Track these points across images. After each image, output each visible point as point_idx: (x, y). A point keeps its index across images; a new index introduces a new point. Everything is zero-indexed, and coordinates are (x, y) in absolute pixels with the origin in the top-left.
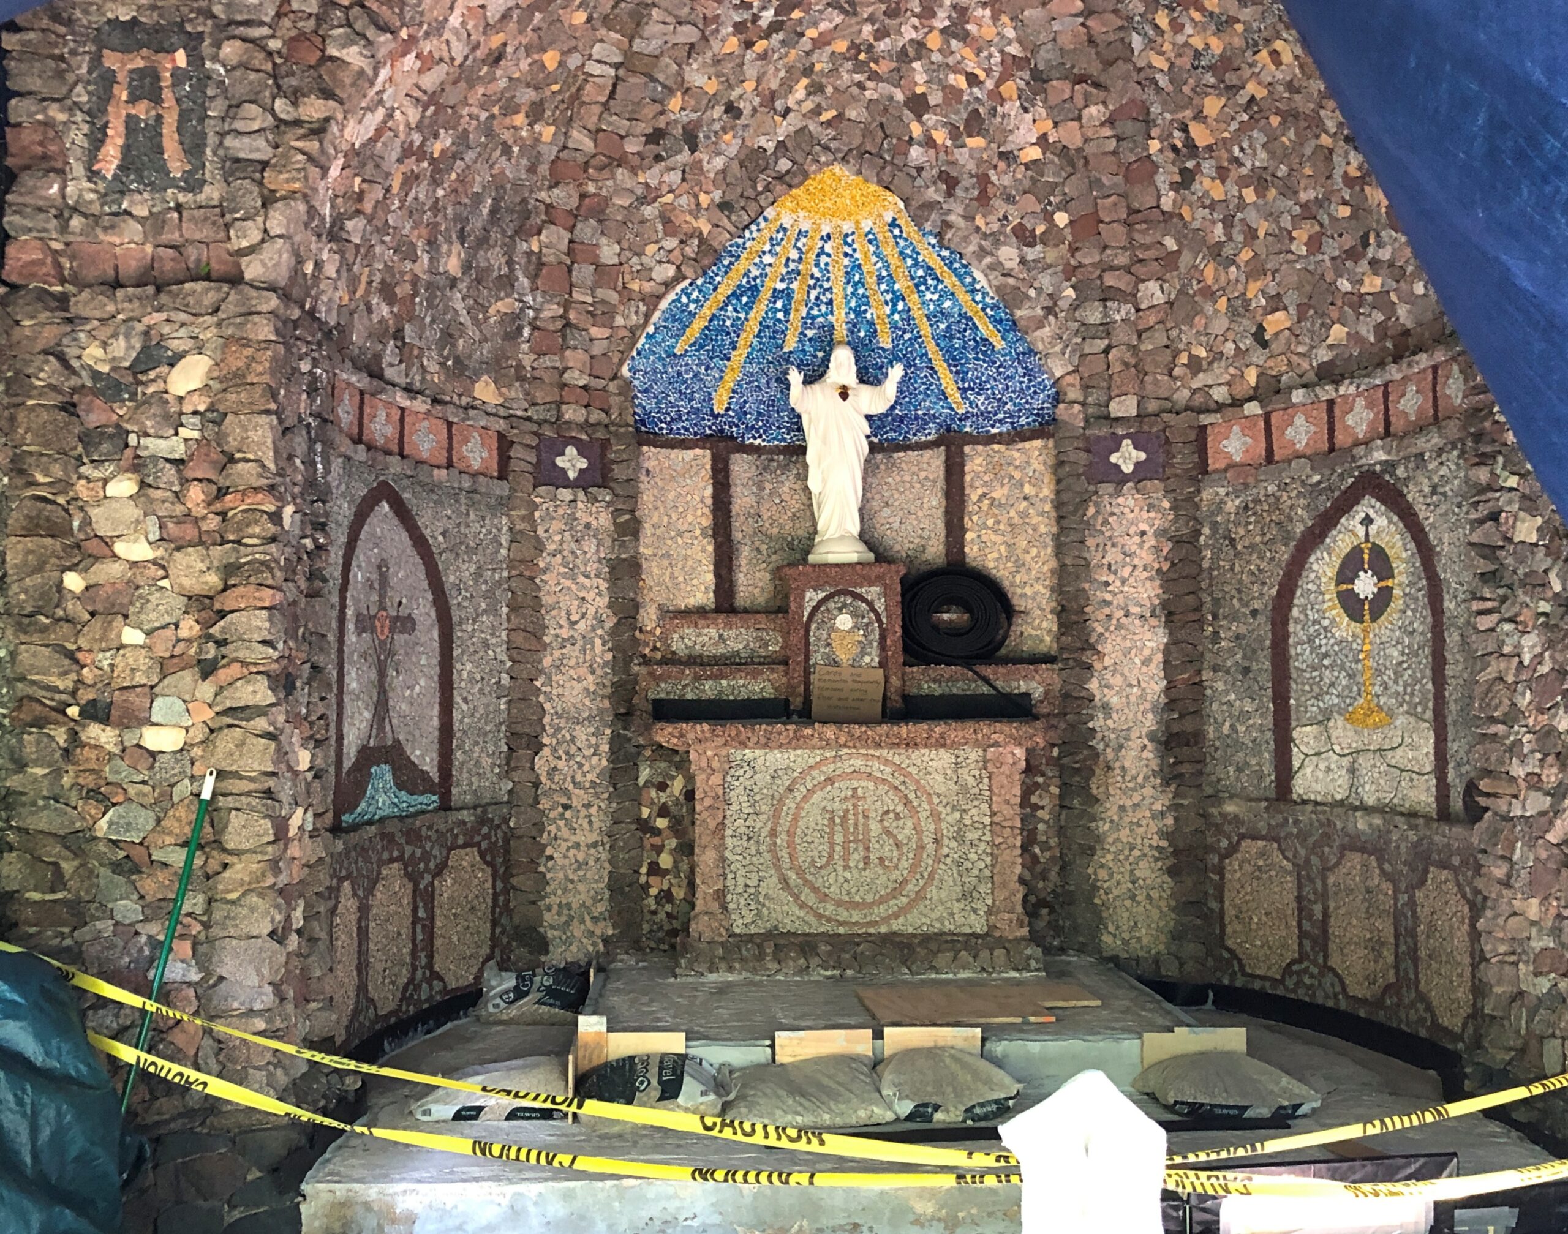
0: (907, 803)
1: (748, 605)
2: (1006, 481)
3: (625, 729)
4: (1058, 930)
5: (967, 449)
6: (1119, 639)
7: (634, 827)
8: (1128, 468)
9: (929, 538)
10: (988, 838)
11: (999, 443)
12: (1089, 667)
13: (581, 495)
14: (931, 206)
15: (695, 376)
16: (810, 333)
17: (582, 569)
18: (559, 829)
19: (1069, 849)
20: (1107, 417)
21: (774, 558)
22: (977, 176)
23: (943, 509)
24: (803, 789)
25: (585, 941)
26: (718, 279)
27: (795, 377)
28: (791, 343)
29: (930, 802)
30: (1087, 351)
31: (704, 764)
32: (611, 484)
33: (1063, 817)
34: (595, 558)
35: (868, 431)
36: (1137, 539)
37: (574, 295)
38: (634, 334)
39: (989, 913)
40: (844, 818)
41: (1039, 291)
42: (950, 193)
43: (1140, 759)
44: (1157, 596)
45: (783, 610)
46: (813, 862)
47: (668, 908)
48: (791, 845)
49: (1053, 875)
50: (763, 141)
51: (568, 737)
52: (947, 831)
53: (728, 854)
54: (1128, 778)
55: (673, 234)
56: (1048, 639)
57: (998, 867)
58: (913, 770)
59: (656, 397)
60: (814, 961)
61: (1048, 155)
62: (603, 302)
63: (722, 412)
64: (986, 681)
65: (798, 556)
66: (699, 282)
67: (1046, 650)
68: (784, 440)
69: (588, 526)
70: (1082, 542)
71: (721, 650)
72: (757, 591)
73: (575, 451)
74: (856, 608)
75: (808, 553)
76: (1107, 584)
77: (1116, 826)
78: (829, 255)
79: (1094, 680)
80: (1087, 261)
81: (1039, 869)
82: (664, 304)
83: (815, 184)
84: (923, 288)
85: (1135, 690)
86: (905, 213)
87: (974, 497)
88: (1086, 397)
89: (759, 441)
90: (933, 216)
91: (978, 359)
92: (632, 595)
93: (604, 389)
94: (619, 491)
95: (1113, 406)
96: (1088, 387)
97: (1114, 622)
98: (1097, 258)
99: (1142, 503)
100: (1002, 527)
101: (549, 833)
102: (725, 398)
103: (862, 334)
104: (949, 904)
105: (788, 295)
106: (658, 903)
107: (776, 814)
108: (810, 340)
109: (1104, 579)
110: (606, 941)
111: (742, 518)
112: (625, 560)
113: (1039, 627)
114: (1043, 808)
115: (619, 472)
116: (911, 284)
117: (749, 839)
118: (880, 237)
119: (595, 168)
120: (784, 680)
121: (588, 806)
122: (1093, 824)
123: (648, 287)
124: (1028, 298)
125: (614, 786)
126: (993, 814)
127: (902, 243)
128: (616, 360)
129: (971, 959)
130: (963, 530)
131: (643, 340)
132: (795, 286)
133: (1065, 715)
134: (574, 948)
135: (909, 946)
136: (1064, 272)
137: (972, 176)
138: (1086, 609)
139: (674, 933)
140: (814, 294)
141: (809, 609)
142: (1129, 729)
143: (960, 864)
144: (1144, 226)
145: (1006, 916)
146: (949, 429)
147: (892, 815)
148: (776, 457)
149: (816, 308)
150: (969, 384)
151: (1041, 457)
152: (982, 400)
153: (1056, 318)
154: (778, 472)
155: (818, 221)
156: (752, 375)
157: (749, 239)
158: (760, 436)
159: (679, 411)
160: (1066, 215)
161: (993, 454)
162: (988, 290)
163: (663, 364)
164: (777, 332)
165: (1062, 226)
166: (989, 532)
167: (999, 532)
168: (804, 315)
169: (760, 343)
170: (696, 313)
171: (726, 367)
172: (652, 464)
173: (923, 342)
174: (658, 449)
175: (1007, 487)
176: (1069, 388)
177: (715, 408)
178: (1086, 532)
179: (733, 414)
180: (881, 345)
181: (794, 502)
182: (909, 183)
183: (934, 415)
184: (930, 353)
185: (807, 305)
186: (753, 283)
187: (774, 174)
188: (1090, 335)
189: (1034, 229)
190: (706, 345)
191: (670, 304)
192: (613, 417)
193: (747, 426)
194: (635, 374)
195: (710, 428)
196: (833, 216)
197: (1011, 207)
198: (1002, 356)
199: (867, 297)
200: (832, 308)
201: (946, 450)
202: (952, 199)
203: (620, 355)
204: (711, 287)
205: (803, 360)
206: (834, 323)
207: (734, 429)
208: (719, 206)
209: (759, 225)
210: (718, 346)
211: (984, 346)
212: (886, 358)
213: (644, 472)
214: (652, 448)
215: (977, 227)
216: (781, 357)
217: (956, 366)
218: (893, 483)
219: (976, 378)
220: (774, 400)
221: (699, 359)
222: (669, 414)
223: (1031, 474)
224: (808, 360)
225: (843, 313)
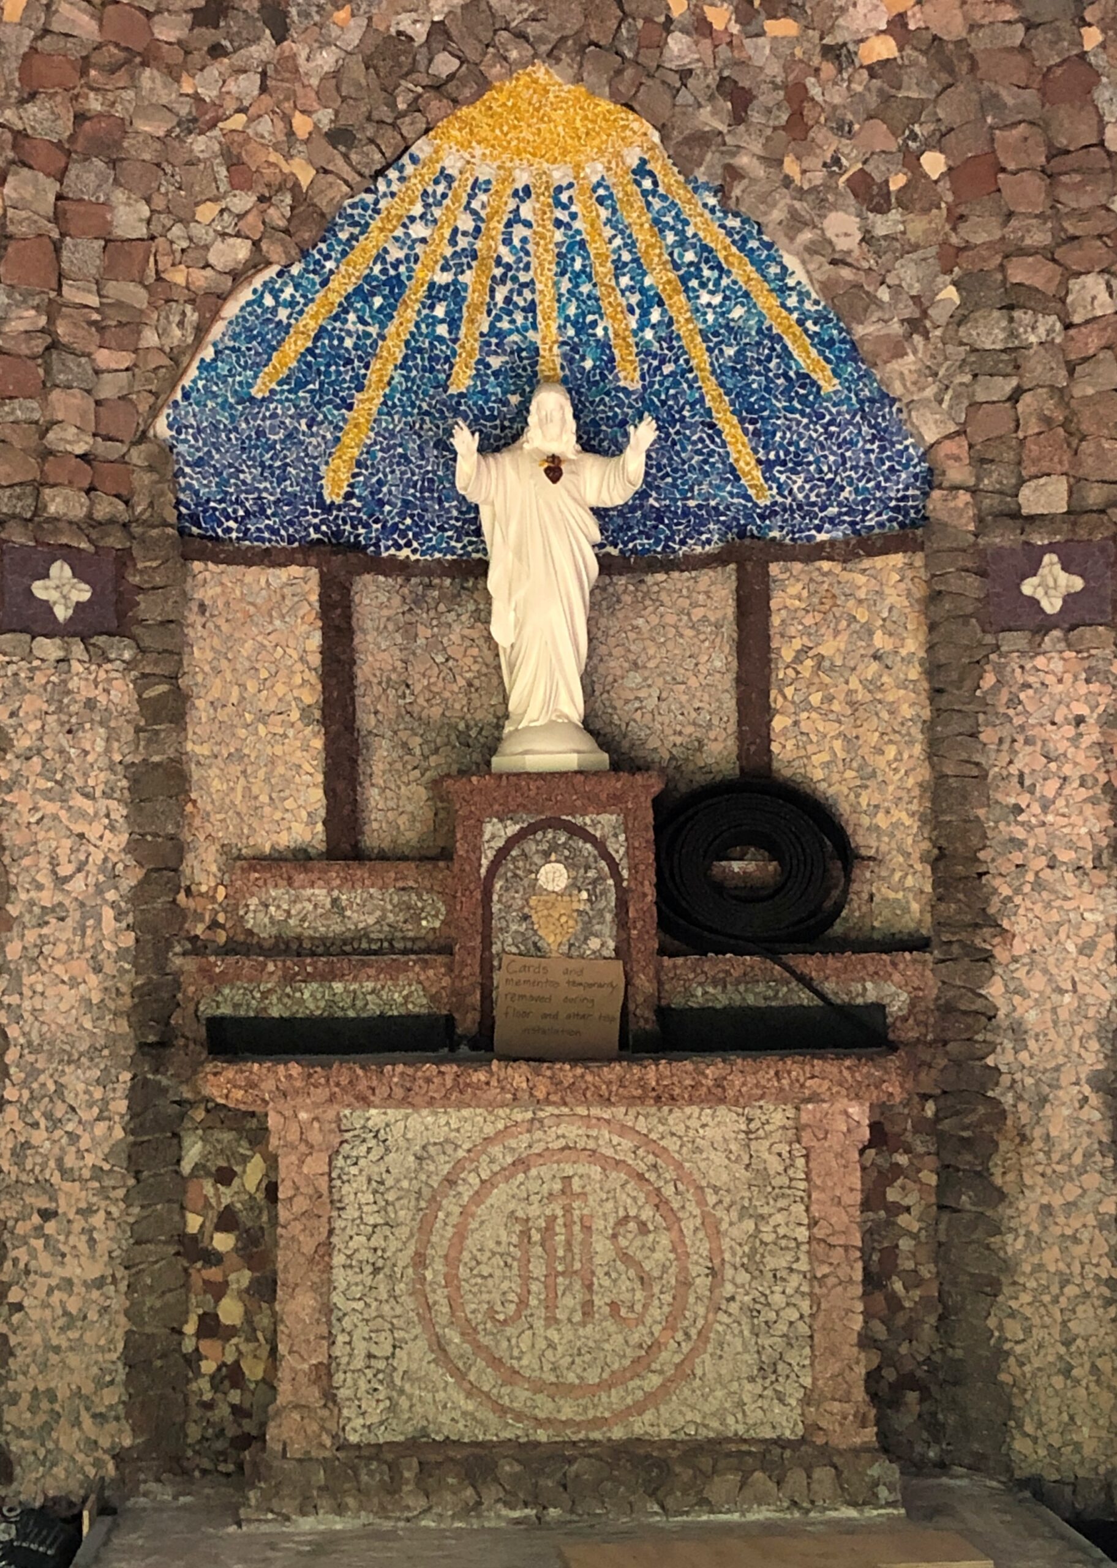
0: (661, 1203)
1: (386, 845)
2: (843, 625)
3: (156, 1071)
4: (935, 1429)
5: (774, 569)
6: (1038, 908)
7: (172, 1250)
8: (1052, 605)
9: (710, 725)
10: (803, 1265)
11: (830, 558)
12: (987, 958)
13: (78, 649)
14: (703, 139)
15: (289, 436)
16: (495, 362)
17: (79, 782)
18: (33, 1254)
19: (955, 1283)
20: (1015, 515)
21: (433, 760)
22: (785, 86)
23: (731, 676)
24: (473, 1179)
25: (80, 1457)
26: (330, 265)
27: (464, 441)
28: (462, 380)
29: (702, 1202)
30: (981, 397)
31: (293, 1136)
32: (137, 630)
33: (942, 1227)
34: (103, 762)
35: (598, 537)
36: (1070, 731)
37: (65, 290)
38: (177, 363)
39: (807, 1400)
40: (548, 1230)
41: (896, 290)
42: (738, 118)
43: (1078, 1121)
44: (1105, 830)
45: (446, 854)
46: (491, 1313)
47: (235, 1396)
48: (451, 1280)
49: (927, 1330)
50: (405, 23)
51: (52, 1087)
52: (732, 1252)
53: (337, 1298)
54: (1056, 1157)
55: (246, 186)
56: (915, 907)
57: (821, 1316)
58: (672, 1144)
59: (218, 473)
60: (491, 1493)
61: (908, 51)
62: (119, 305)
63: (339, 501)
64: (806, 982)
65: (476, 757)
66: (295, 270)
67: (912, 925)
68: (452, 551)
69: (91, 704)
70: (974, 735)
71: (336, 927)
72: (403, 821)
73: (67, 571)
74: (576, 852)
75: (493, 750)
76: (1018, 810)
77: (1036, 1243)
78: (528, 224)
79: (997, 979)
80: (980, 239)
81: (901, 1320)
82: (231, 309)
83: (502, 98)
84: (694, 283)
85: (1067, 998)
86: (660, 152)
87: (788, 655)
88: (979, 479)
89: (406, 552)
90: (709, 157)
91: (793, 410)
92: (170, 829)
93: (122, 460)
94: (147, 642)
95: (1025, 492)
96: (983, 461)
97: (1030, 877)
98: (997, 235)
99: (1077, 668)
100: (836, 706)
101: (16, 1261)
102: (345, 475)
103: (588, 364)
104: (735, 1386)
105: (457, 292)
106: (215, 1388)
107: (425, 1227)
108: (496, 374)
109: (1012, 800)
110: (119, 1457)
111: (377, 690)
112: (158, 765)
113: (901, 886)
114: (908, 1209)
115: (148, 609)
116: (672, 275)
117: (376, 1270)
118: (618, 193)
119: (101, 68)
120: (446, 981)
121: (87, 1212)
122: (997, 1239)
123: (201, 279)
124: (880, 304)
125: (137, 1175)
126: (813, 1223)
127: (657, 204)
128: (143, 408)
129: (771, 1485)
130: (768, 712)
131: (193, 372)
132: (467, 277)
133: (945, 1043)
134: (59, 1471)
135: (663, 1465)
136: (939, 257)
137: (776, 87)
138: (981, 855)
139: (245, 1441)
140: (501, 294)
141: (491, 854)
142: (1057, 1069)
143: (753, 1313)
144: (1077, 178)
145: (836, 1406)
146: (742, 534)
147: (632, 1226)
148: (436, 581)
149: (506, 318)
150: (777, 455)
151: (902, 586)
152: (800, 482)
153: (927, 338)
154: (442, 607)
155: (508, 164)
156: (393, 435)
157: (385, 195)
158: (408, 544)
159: (260, 498)
160: (942, 157)
161: (820, 579)
162: (809, 287)
163: (232, 416)
164: (437, 359)
165: (935, 177)
166: (814, 715)
167: (832, 716)
168: (485, 330)
169: (407, 378)
170: (289, 325)
171: (345, 420)
172: (210, 593)
173: (696, 379)
174: (222, 567)
175: (844, 637)
176: (951, 462)
177: (326, 493)
178: (981, 717)
179: (359, 505)
180: (622, 384)
181: (469, 661)
182: (667, 98)
183: (716, 508)
184: (708, 398)
185: (489, 312)
186: (392, 272)
187: (426, 81)
188: (986, 369)
189: (887, 182)
190: (308, 383)
191: (242, 309)
192: (139, 509)
193: (384, 527)
194: (179, 432)
195: (317, 529)
196: (534, 155)
197: (845, 141)
198: (835, 405)
199: (597, 299)
200: (535, 318)
201: (738, 570)
202: (742, 128)
203: (152, 400)
204: (317, 279)
205: (481, 410)
206: (539, 344)
207: (361, 531)
208: (328, 135)
209: (401, 169)
210: (331, 384)
211: (803, 386)
212: (631, 406)
213: (195, 609)
214: (210, 565)
215: (787, 177)
216: (444, 404)
217: (753, 422)
218: (645, 628)
219: (790, 444)
220: (431, 481)
221: (296, 407)
222: (242, 504)
223: (885, 614)
224: (491, 409)
225: (554, 327)
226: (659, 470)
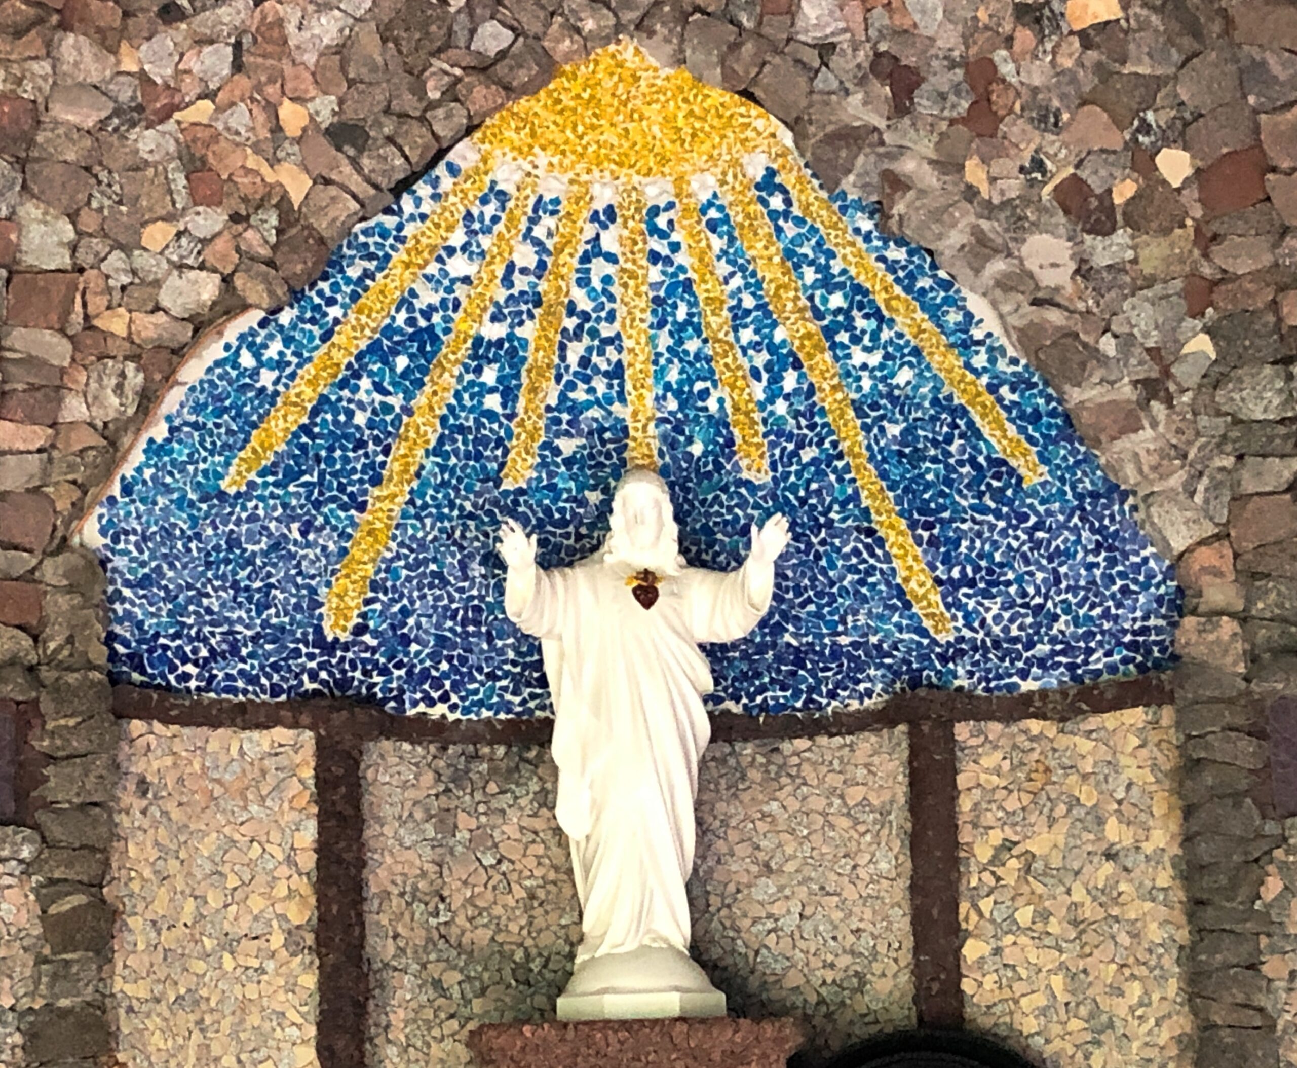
2: (1061, 809)
5: (962, 731)
9: (874, 955)
11: (1041, 716)
15: (275, 547)
16: (567, 446)
21: (477, 1005)
22: (964, 63)
23: (904, 883)
26: (334, 312)
27: (519, 549)
28: (521, 471)
30: (1249, 486)
32: (41, 816)
38: (113, 443)
41: (1126, 341)
42: (900, 107)
55: (213, 201)
59: (170, 598)
61: (1136, 9)
63: (345, 637)
66: (286, 317)
68: (507, 708)
70: (1253, 967)
78: (611, 258)
80: (1243, 267)
82: (193, 371)
83: (574, 87)
84: (843, 337)
86: (794, 159)
87: (983, 853)
88: (1250, 602)
89: (441, 709)
90: (861, 159)
91: (985, 510)
93: (29, 577)
94: (56, 831)
96: (1255, 576)
98: (1267, 259)
100: (1054, 926)
102: (354, 602)
103: (697, 449)
105: (513, 351)
108: (568, 462)
111: (396, 904)
112: (67, 1012)
115: (60, 786)
116: (813, 327)
118: (736, 215)
123: (149, 327)
124: (1103, 360)
127: (790, 230)
128: (63, 505)
130: (957, 936)
131: (137, 457)
132: (528, 331)
136: (1185, 293)
137: (953, 65)
140: (575, 351)
146: (915, 682)
148: (486, 750)
149: (582, 386)
150: (963, 572)
151: (1144, 752)
152: (995, 610)
153: (1170, 406)
154: (492, 788)
155: (584, 177)
156: (423, 547)
157: (412, 218)
158: (445, 698)
159: (231, 632)
160: (1186, 155)
161: (1027, 745)
162: (1004, 341)
163: (191, 517)
164: (485, 442)
165: (1176, 184)
166: (1023, 940)
167: (1047, 941)
168: (553, 402)
169: (443, 468)
170: (276, 393)
171: (353, 524)
172: (156, 765)
173: (847, 469)
174: (175, 728)
175: (1062, 827)
176: (1206, 579)
177: (326, 626)
178: (1264, 941)
179: (374, 643)
180: (745, 475)
181: (531, 862)
182: (802, 81)
183: (878, 647)
184: (864, 494)
185: (559, 378)
186: (422, 323)
187: (467, 61)
188: (1255, 447)
189: (1109, 191)
190: (303, 473)
191: (209, 370)
192: (52, 645)
193: (410, 673)
194: (116, 540)
195: (313, 676)
196: (620, 164)
197: (1050, 137)
198: (1043, 502)
199: (709, 360)
200: (622, 386)
201: (910, 734)
202: (907, 121)
203: (77, 494)
204: (317, 331)
205: (548, 511)
206: (630, 423)
207: (377, 679)
208: (329, 132)
209: (435, 183)
210: (335, 475)
211: (997, 476)
212: (757, 506)
213: (131, 787)
214: (157, 726)
215: (970, 187)
216: (496, 503)
217: (928, 526)
218: (782, 816)
219: (981, 556)
220: (477, 610)
221: (285, 506)
222: (205, 640)
223: (1120, 794)
224: (562, 511)
225: (649, 397)
226: (798, 594)
